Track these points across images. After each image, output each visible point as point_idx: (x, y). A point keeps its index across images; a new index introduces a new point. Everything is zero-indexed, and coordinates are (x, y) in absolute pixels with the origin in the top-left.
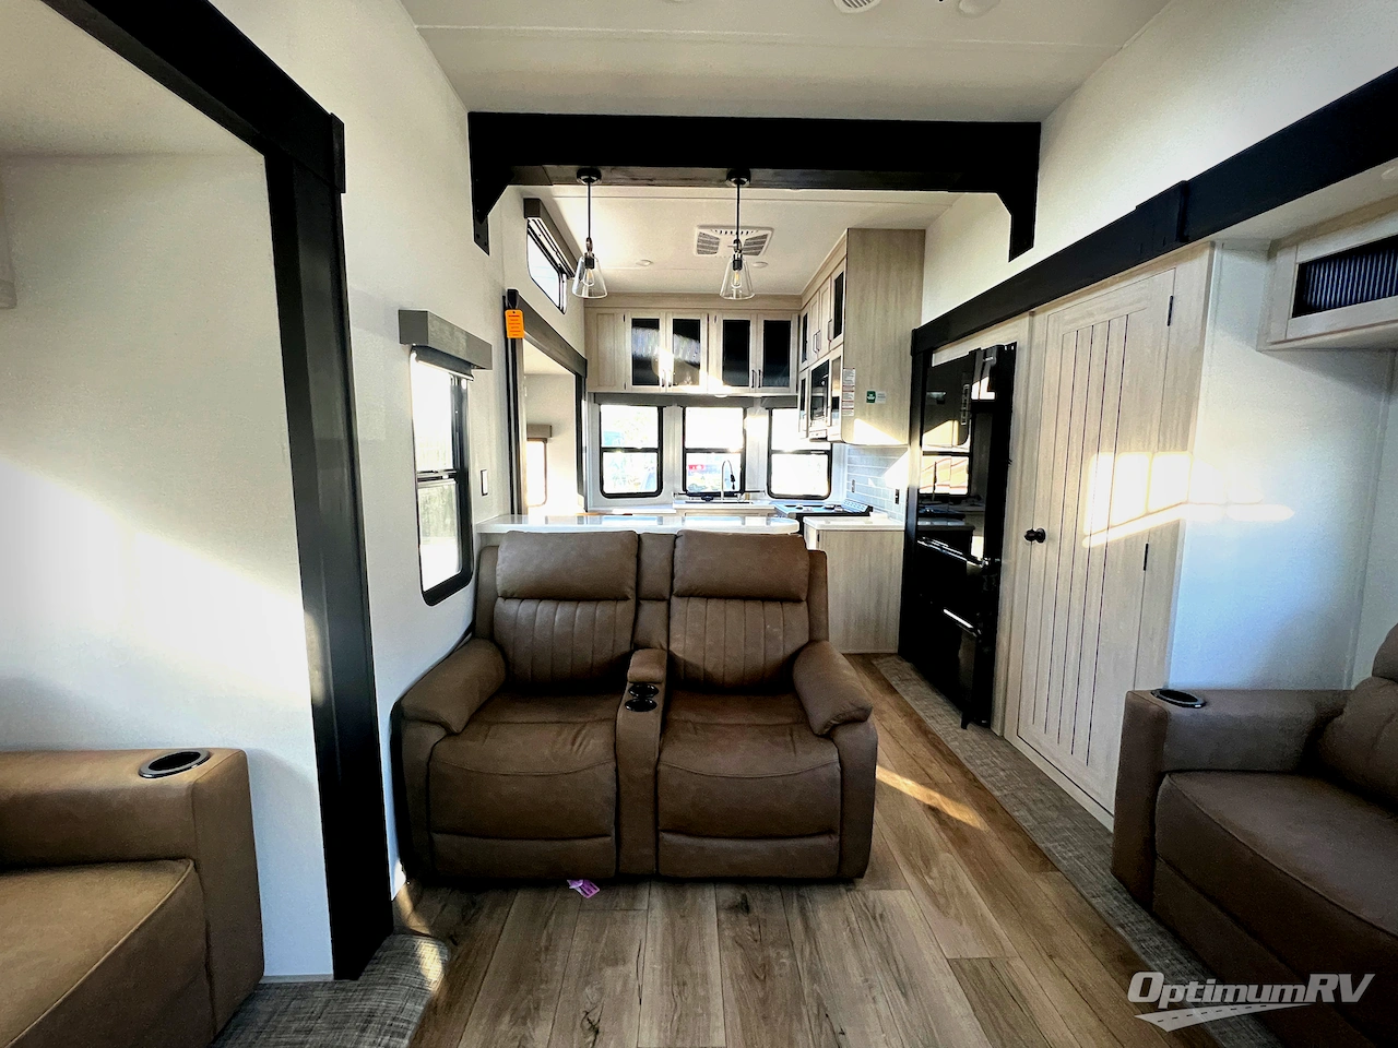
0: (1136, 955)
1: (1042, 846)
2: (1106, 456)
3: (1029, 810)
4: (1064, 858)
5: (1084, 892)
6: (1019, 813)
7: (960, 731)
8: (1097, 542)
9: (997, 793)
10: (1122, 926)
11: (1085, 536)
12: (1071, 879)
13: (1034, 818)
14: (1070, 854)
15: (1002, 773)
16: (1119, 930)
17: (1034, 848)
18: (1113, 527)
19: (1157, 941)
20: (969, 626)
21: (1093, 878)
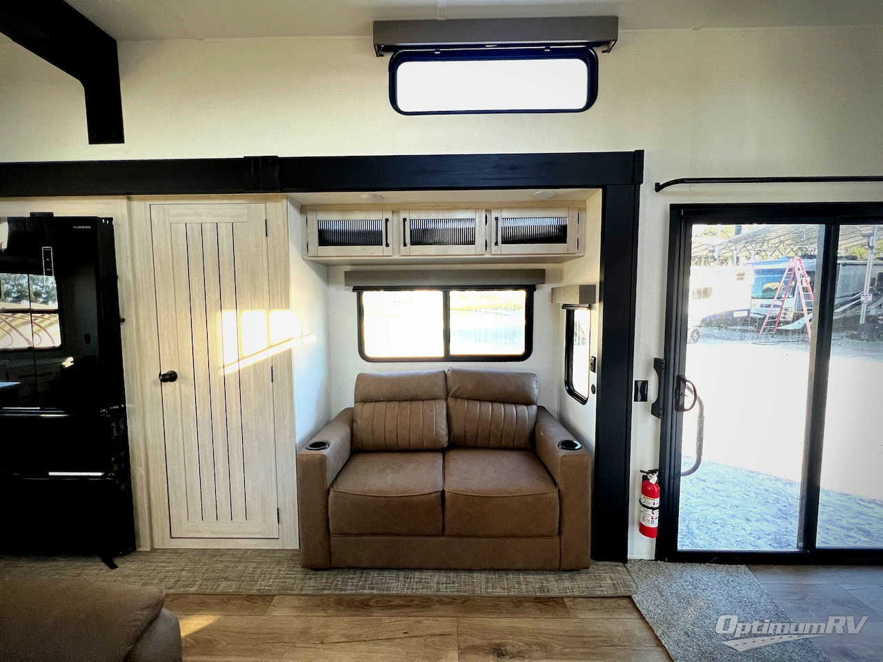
0: (340, 595)
1: (254, 592)
2: (229, 313)
3: (226, 579)
4: (270, 586)
5: (295, 592)
6: (223, 586)
7: (113, 572)
8: (231, 370)
9: (192, 590)
10: (324, 589)
11: (219, 368)
12: (284, 592)
13: (233, 581)
14: (271, 581)
15: (184, 573)
16: (326, 592)
17: (250, 598)
18: (242, 358)
19: (340, 578)
20: (100, 474)
21: (292, 581)
